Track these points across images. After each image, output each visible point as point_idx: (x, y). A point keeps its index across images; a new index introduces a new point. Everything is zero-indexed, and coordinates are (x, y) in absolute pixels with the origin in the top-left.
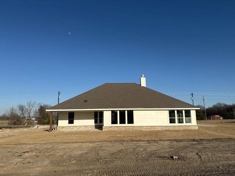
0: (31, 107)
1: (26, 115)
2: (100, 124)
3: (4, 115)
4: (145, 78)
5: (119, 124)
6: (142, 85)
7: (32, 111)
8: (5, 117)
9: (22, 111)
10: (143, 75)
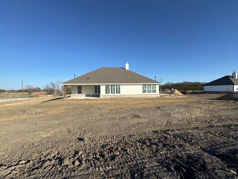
0: (59, 84)
1: (56, 89)
2: (99, 94)
3: (44, 89)
4: (128, 64)
5: (110, 94)
6: (126, 69)
7: (59, 86)
8: (45, 90)
9: (54, 86)
10: (127, 62)
